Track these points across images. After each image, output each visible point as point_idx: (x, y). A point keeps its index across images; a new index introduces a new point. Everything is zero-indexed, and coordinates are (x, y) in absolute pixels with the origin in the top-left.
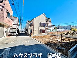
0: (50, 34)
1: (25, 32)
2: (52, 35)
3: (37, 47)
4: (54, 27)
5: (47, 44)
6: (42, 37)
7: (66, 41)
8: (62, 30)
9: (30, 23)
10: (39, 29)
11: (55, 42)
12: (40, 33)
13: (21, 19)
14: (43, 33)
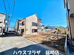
0: (41, 33)
1: (14, 32)
2: (43, 34)
3: (33, 48)
4: (44, 27)
5: (42, 43)
6: (35, 36)
7: (56, 38)
8: (50, 30)
9: (21, 22)
10: (32, 29)
11: (48, 40)
12: (32, 32)
13: (9, 17)
14: (35, 32)
